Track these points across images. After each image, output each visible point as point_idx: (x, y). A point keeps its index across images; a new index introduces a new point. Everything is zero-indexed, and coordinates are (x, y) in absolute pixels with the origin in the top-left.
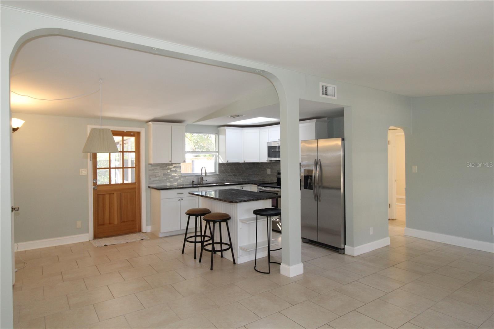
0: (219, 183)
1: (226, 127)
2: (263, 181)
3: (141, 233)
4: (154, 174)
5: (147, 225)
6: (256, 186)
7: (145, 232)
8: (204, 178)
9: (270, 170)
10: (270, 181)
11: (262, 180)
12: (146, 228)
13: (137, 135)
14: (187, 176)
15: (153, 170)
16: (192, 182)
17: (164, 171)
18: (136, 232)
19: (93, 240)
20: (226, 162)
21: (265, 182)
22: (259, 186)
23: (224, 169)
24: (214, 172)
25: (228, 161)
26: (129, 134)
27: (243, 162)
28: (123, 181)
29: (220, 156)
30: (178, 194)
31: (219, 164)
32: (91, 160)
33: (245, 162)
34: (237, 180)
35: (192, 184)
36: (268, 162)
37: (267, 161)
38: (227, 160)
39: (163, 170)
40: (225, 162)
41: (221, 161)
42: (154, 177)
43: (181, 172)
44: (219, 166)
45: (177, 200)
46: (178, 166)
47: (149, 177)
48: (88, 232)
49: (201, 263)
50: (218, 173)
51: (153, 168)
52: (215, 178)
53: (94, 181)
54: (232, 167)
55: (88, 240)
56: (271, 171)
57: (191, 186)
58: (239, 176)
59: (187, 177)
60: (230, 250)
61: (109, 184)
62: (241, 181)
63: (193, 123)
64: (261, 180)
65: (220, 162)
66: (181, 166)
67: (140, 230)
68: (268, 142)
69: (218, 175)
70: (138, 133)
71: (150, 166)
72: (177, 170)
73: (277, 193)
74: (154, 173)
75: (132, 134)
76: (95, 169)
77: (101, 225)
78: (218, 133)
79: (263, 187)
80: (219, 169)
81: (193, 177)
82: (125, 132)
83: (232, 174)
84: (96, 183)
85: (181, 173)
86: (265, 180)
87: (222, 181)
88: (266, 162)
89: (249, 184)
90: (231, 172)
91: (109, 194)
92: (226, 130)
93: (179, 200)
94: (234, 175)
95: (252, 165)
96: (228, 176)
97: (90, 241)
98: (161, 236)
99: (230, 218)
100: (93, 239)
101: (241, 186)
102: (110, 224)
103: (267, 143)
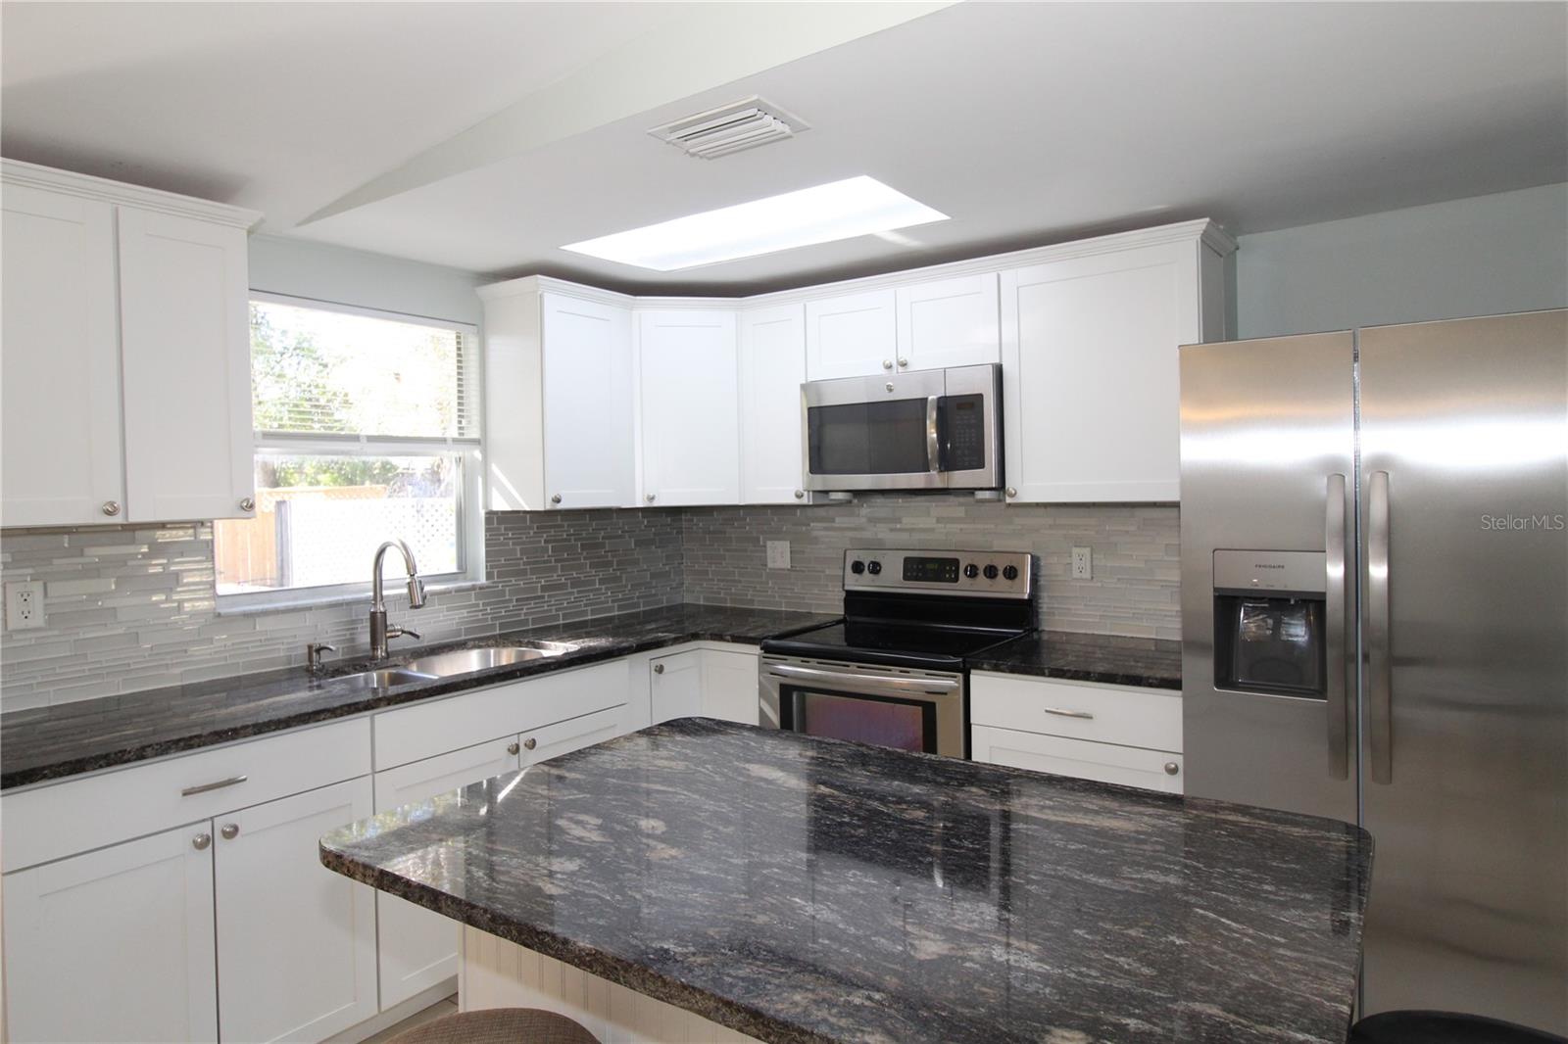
6: (756, 650)
8: (398, 619)
14: (265, 613)
17: (53, 588)
20: (549, 507)
23: (526, 550)
24: (453, 568)
25: (558, 501)
27: (640, 504)
29: (494, 468)
31: (491, 516)
34: (593, 612)
36: (805, 501)
38: (550, 495)
39: (46, 579)
40: (537, 508)
41: (507, 498)
43: (213, 585)
44: (487, 531)
45: (182, 840)
50: (483, 580)
52: (464, 613)
56: (792, 553)
59: (262, 625)
65: (500, 505)
66: (210, 546)
68: (804, 382)
69: (481, 588)
72: (177, 575)
73: (930, 698)
78: (474, 322)
80: (488, 553)
81: (309, 618)
83: (563, 580)
85: (216, 597)
87: (506, 626)
92: (541, 296)
94: (576, 583)
96: (544, 588)
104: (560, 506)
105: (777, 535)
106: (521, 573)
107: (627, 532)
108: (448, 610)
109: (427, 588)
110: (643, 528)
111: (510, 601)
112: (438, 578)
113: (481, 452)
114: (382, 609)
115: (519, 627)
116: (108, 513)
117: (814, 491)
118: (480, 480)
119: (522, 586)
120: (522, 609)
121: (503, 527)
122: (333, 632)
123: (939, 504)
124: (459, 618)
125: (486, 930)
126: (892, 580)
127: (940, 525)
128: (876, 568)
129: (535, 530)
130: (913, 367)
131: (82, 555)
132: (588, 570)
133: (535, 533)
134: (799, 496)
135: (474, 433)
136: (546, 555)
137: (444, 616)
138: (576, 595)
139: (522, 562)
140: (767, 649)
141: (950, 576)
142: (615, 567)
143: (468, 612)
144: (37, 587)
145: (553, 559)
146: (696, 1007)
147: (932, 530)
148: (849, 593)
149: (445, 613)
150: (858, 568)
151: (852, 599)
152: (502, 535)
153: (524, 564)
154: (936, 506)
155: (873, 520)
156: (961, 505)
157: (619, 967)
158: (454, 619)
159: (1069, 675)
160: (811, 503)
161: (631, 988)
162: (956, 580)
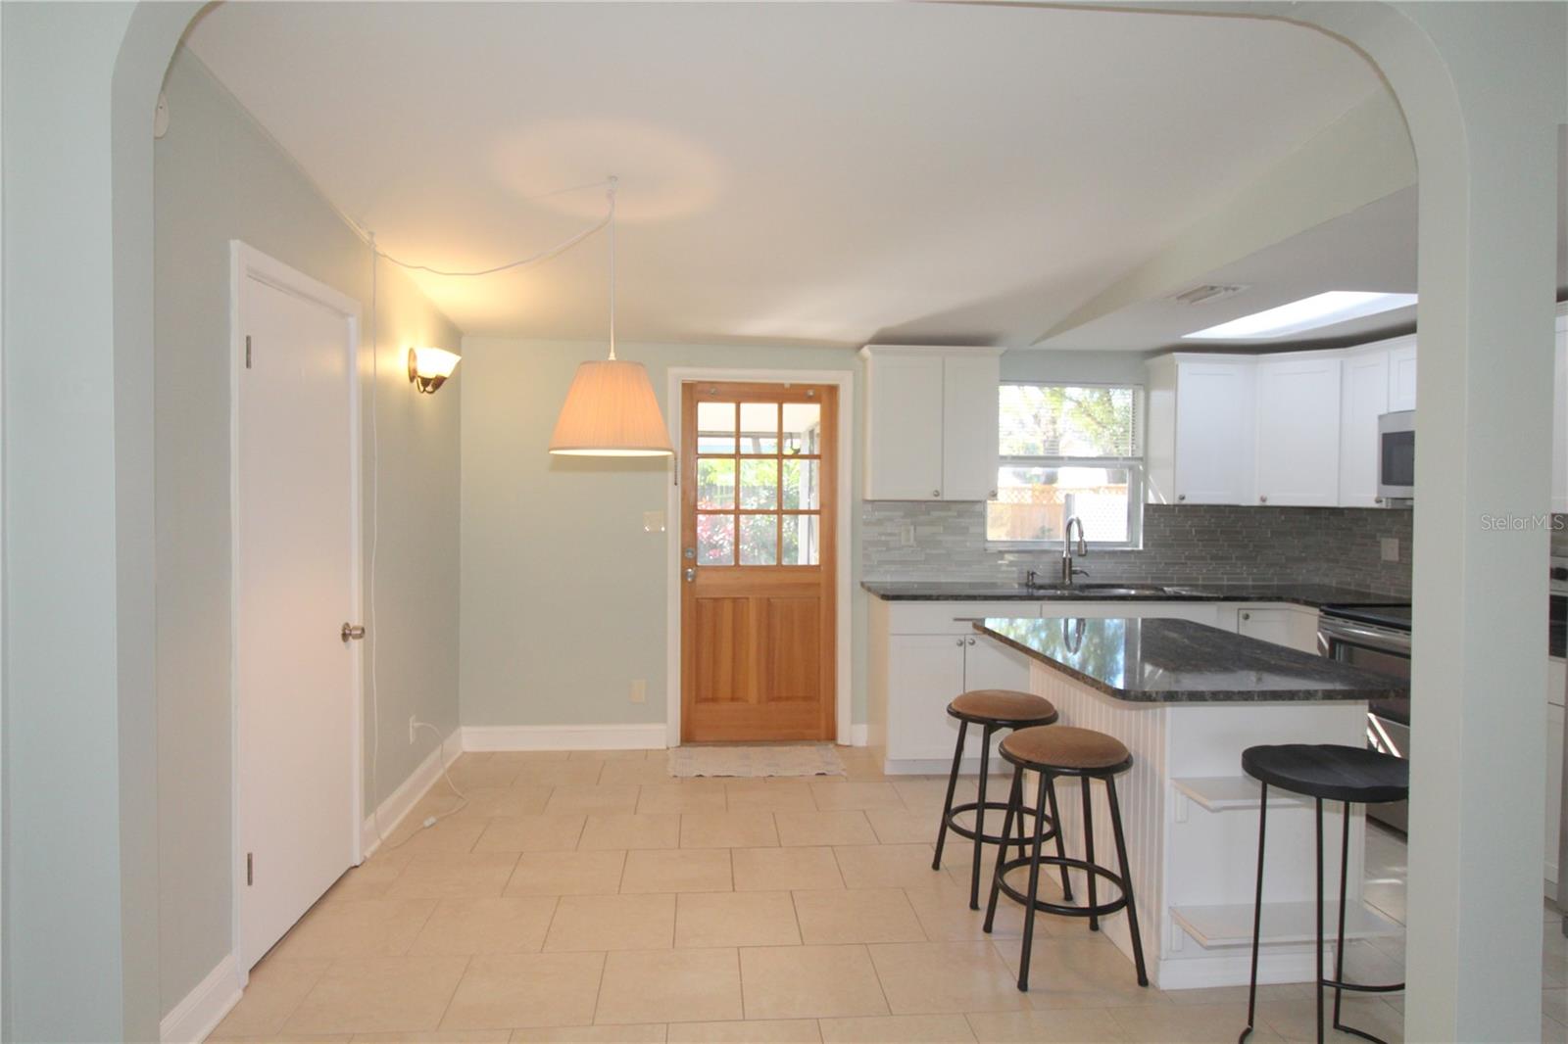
0: (1143, 587)
1: (1175, 354)
2: (1357, 592)
3: (831, 746)
4: (883, 538)
5: (854, 721)
6: (1316, 611)
7: (847, 746)
8: (1078, 564)
9: (1397, 541)
10: (1392, 594)
11: (1353, 588)
12: (852, 731)
13: (826, 396)
14: (1009, 552)
15: (879, 522)
16: (1026, 575)
17: (918, 528)
18: (819, 740)
19: (679, 747)
20: (1177, 502)
21: (1369, 595)
22: (1327, 613)
23: (1168, 529)
24: (1122, 539)
25: (1183, 498)
26: (800, 394)
27: (1257, 503)
28: (779, 559)
29: (1150, 477)
30: (957, 620)
31: (1148, 507)
32: (676, 484)
33: (1269, 503)
34: (1228, 580)
35: (1027, 585)
36: (1383, 505)
37: (1378, 501)
38: (1179, 495)
39: (915, 525)
40: (1171, 503)
41: (1156, 496)
42: (884, 549)
43: (985, 535)
44: (1145, 516)
46: (971, 511)
47: (865, 549)
48: (665, 721)
49: (993, 937)
50: (1141, 548)
51: (877, 515)
52: (1126, 566)
53: (690, 555)
54: (1206, 523)
55: (664, 747)
56: (1400, 548)
57: (1024, 591)
58: (1239, 563)
59: (1006, 557)
60: (1124, 911)
61: (735, 566)
62: (1250, 583)
63: (1035, 343)
64: (1350, 584)
65: (1152, 500)
66: (983, 514)
67: (831, 736)
68: (1384, 411)
69: (1139, 552)
70: (832, 390)
71: (869, 507)
72: (969, 528)
74: (880, 534)
75: (811, 393)
76: (690, 513)
77: (706, 700)
78: (1144, 384)
79: (1351, 623)
80: (1145, 531)
81: (1033, 557)
82: (787, 386)
83: (1204, 554)
84: (695, 558)
85: (987, 541)
86: (1369, 586)
87: (1159, 578)
88: (1373, 505)
89: (1279, 599)
90: (1200, 543)
91: (734, 598)
92: (1177, 366)
93: (961, 644)
94: (1213, 558)
95: (1308, 517)
96: (1188, 558)
97: (668, 748)
98: (889, 770)
99: (1125, 764)
100: (679, 744)
101: (1239, 609)
102: (733, 699)
103: (1381, 417)
104: (1184, 502)
105: (1388, 533)
106: (1170, 546)
108: (1115, 563)
109: (1088, 548)
111: (1161, 563)
113: (1143, 466)
116: (936, 496)
117: (1393, 499)
118: (1142, 484)
119: (1170, 554)
121: (1153, 514)
124: (1124, 569)
131: (929, 514)
135: (1140, 454)
139: (1170, 538)
144: (912, 528)
145: (1196, 539)
152: (1152, 519)
153: (1172, 540)
160: (1389, 507)
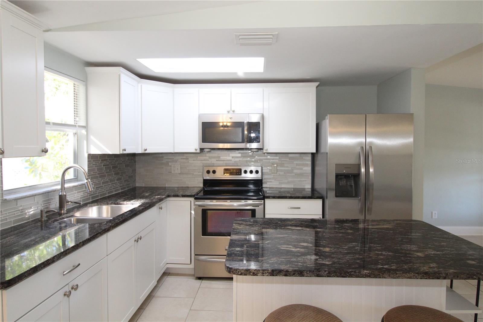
24: (74, 177)
31: (91, 156)
65: (96, 152)
94: (111, 181)
106: (96, 178)
107: (123, 162)
108: (78, 193)
110: (127, 160)
112: (69, 180)
113: (86, 131)
114: (65, 194)
115: (96, 198)
117: (200, 148)
118: (85, 142)
119: (97, 182)
120: (97, 191)
121: (92, 160)
122: (43, 204)
123: (232, 153)
124: (81, 196)
125: (326, 277)
126: (220, 175)
127: (233, 159)
128: (214, 172)
129: (101, 161)
130: (236, 112)
132: (114, 176)
133: (100, 162)
134: (196, 150)
135: (83, 124)
136: (103, 171)
137: (77, 195)
138: (111, 185)
139: (97, 173)
140: (195, 199)
141: (239, 173)
142: (120, 175)
143: (83, 193)
145: (105, 172)
146: (407, 277)
147: (231, 160)
148: (204, 180)
149: (77, 194)
150: (208, 172)
151: (206, 182)
152: (92, 163)
153: (98, 174)
154: (231, 153)
155: (210, 158)
156: (239, 153)
157: (380, 274)
158: (79, 196)
159: (294, 198)
161: (385, 278)
162: (241, 174)
